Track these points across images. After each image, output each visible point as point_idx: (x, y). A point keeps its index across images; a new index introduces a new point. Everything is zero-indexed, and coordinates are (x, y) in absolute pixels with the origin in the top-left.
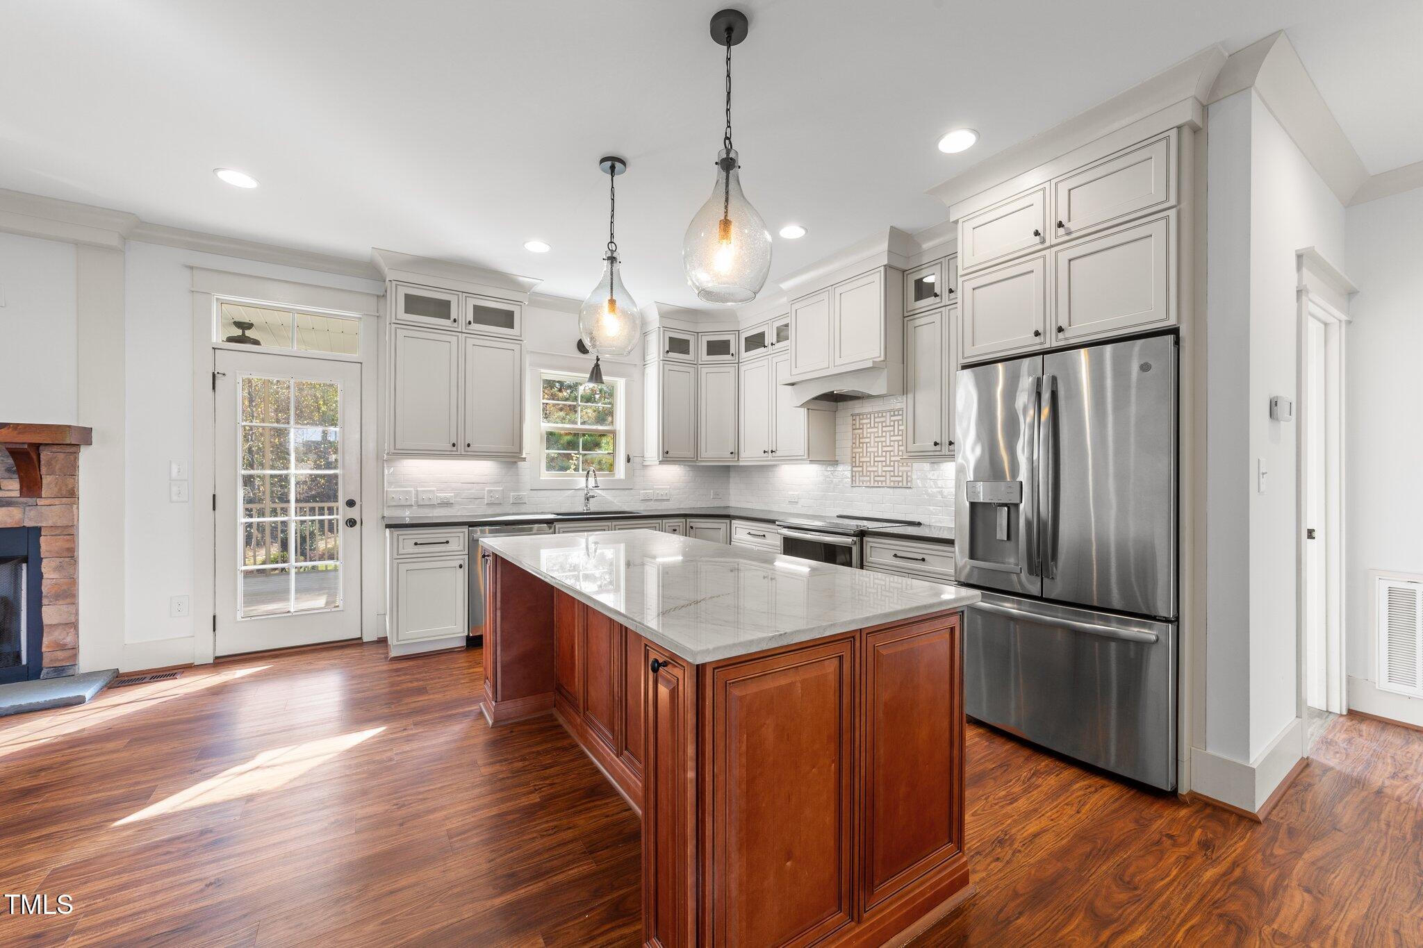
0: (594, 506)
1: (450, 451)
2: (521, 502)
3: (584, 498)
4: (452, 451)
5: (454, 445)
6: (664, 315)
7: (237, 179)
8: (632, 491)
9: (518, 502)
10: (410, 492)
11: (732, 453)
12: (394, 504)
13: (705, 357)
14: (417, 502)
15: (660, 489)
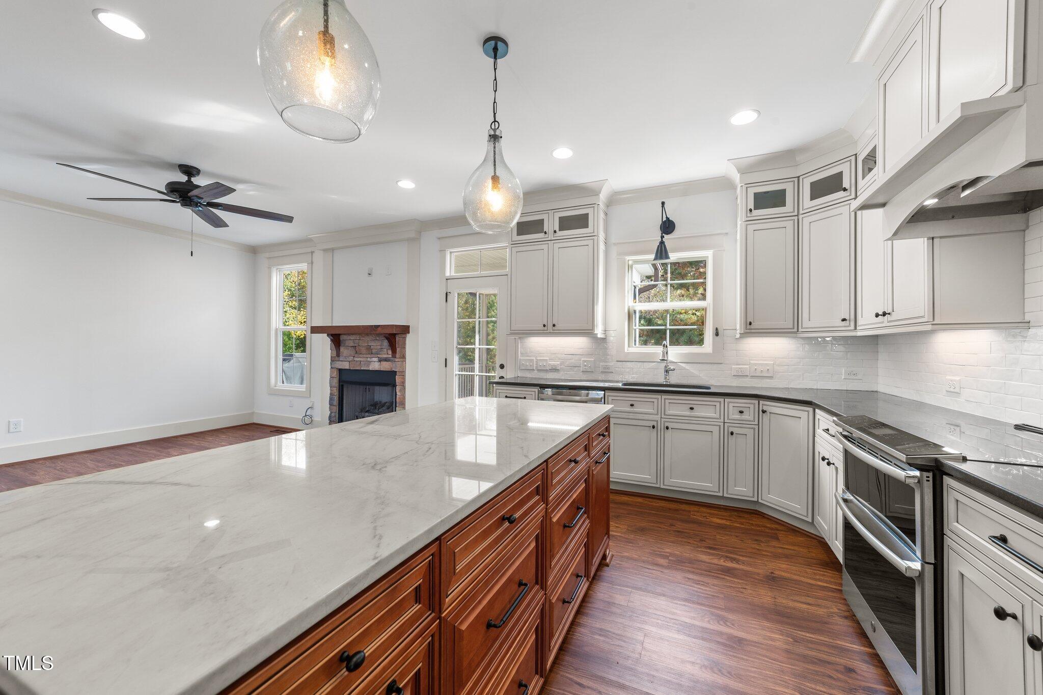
0: (674, 379)
1: (542, 330)
2: (609, 371)
3: (663, 370)
4: (544, 330)
5: (544, 326)
6: (743, 171)
7: (406, 184)
8: (721, 365)
9: (606, 371)
10: (533, 360)
11: (844, 320)
12: (523, 368)
13: (807, 202)
14: (537, 367)
15: (759, 364)
